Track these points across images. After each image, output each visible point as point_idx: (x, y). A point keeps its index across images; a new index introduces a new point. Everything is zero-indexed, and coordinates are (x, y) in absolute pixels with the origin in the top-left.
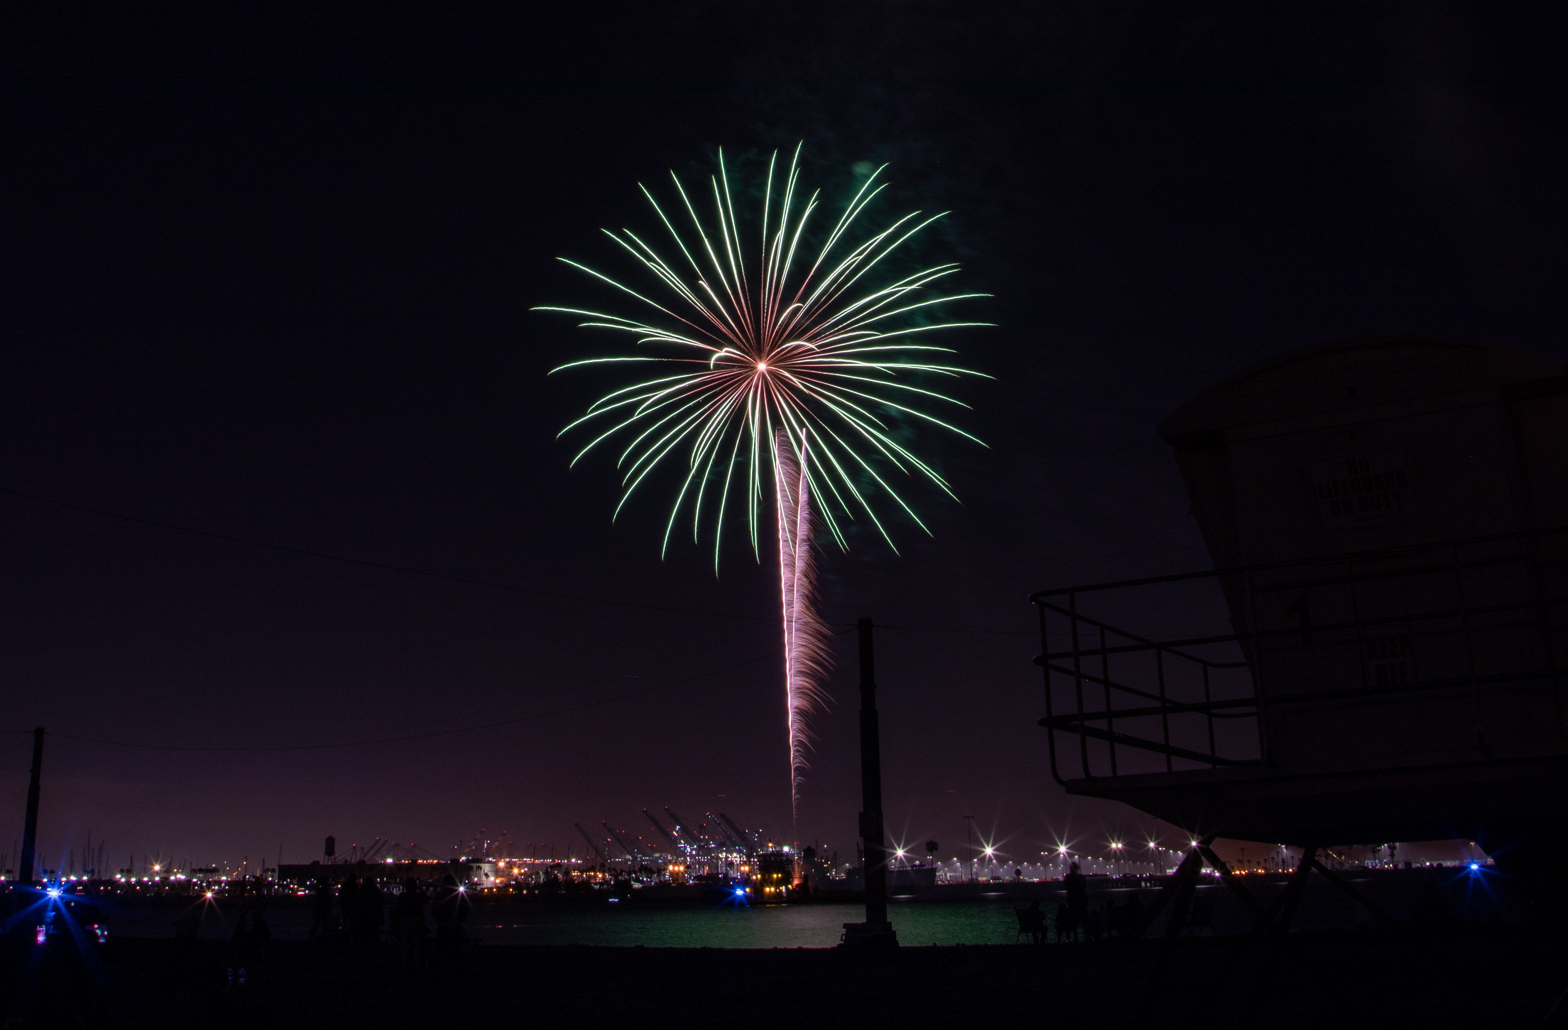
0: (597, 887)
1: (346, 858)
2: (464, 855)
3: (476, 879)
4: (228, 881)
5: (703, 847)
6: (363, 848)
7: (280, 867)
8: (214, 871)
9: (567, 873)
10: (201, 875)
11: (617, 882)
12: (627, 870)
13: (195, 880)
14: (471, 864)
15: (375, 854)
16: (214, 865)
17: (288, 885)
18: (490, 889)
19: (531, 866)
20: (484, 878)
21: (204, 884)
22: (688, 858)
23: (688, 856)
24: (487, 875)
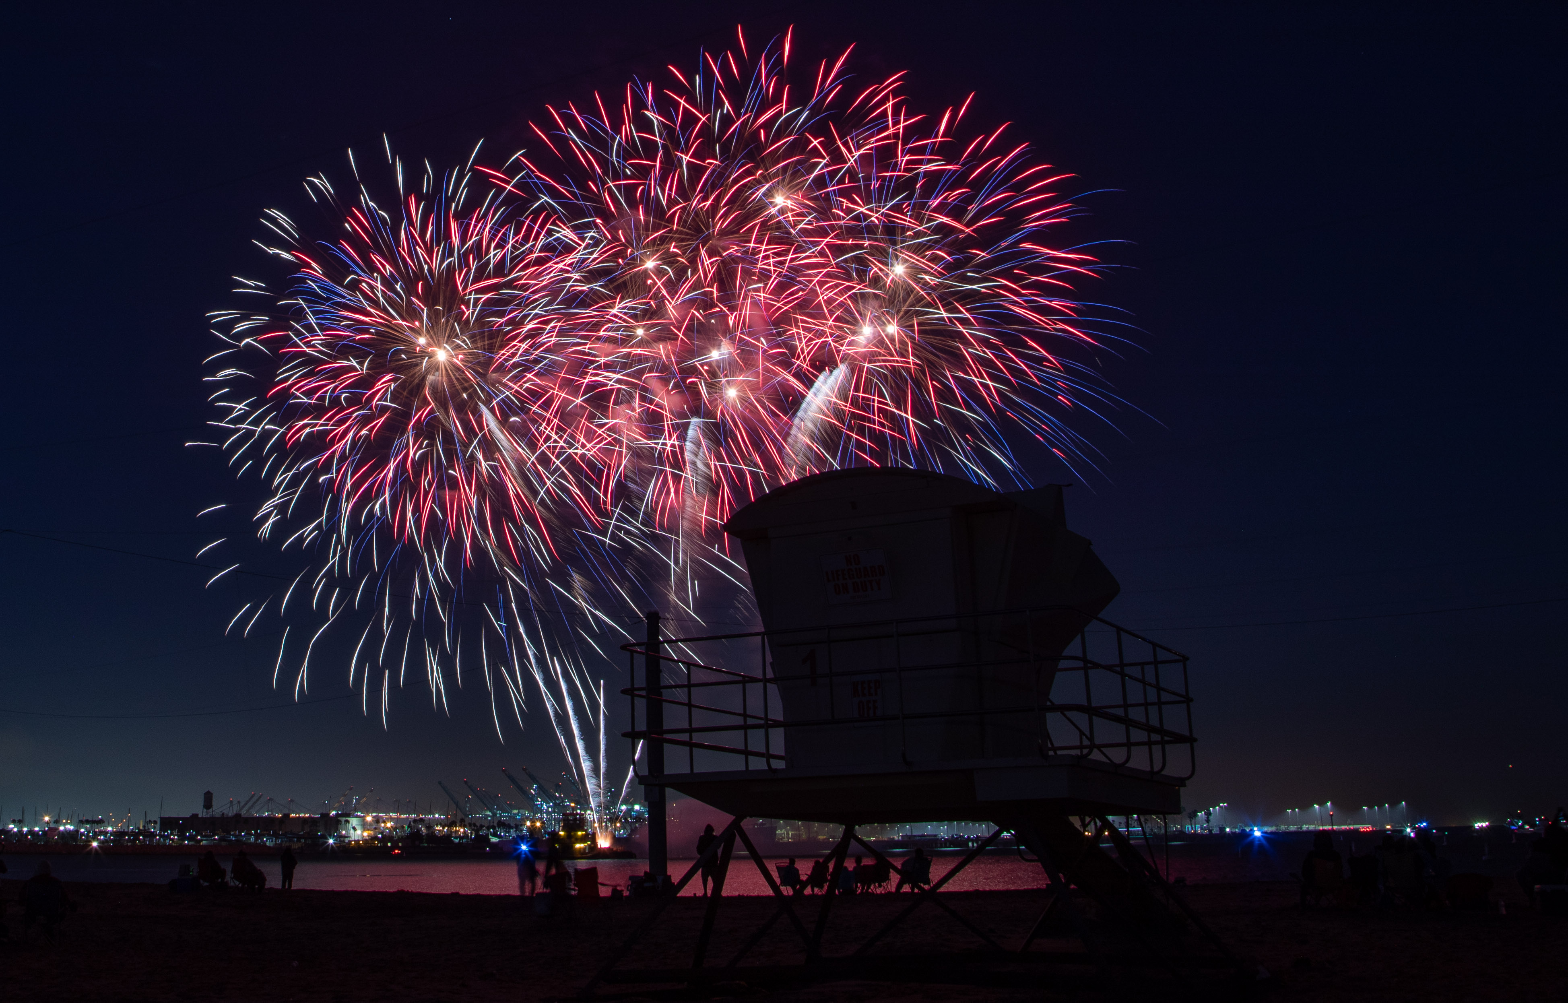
0: (457, 841)
1: (224, 811)
2: (334, 810)
3: (344, 832)
4: (115, 832)
5: (559, 804)
6: (239, 802)
7: (162, 819)
8: (100, 822)
9: (429, 827)
10: (88, 826)
11: (477, 835)
12: (486, 825)
13: (82, 830)
14: (339, 818)
15: (250, 808)
16: (100, 817)
17: (168, 837)
18: (357, 842)
19: (396, 820)
20: (352, 831)
21: (91, 834)
22: (545, 815)
23: (544, 813)
24: (354, 828)
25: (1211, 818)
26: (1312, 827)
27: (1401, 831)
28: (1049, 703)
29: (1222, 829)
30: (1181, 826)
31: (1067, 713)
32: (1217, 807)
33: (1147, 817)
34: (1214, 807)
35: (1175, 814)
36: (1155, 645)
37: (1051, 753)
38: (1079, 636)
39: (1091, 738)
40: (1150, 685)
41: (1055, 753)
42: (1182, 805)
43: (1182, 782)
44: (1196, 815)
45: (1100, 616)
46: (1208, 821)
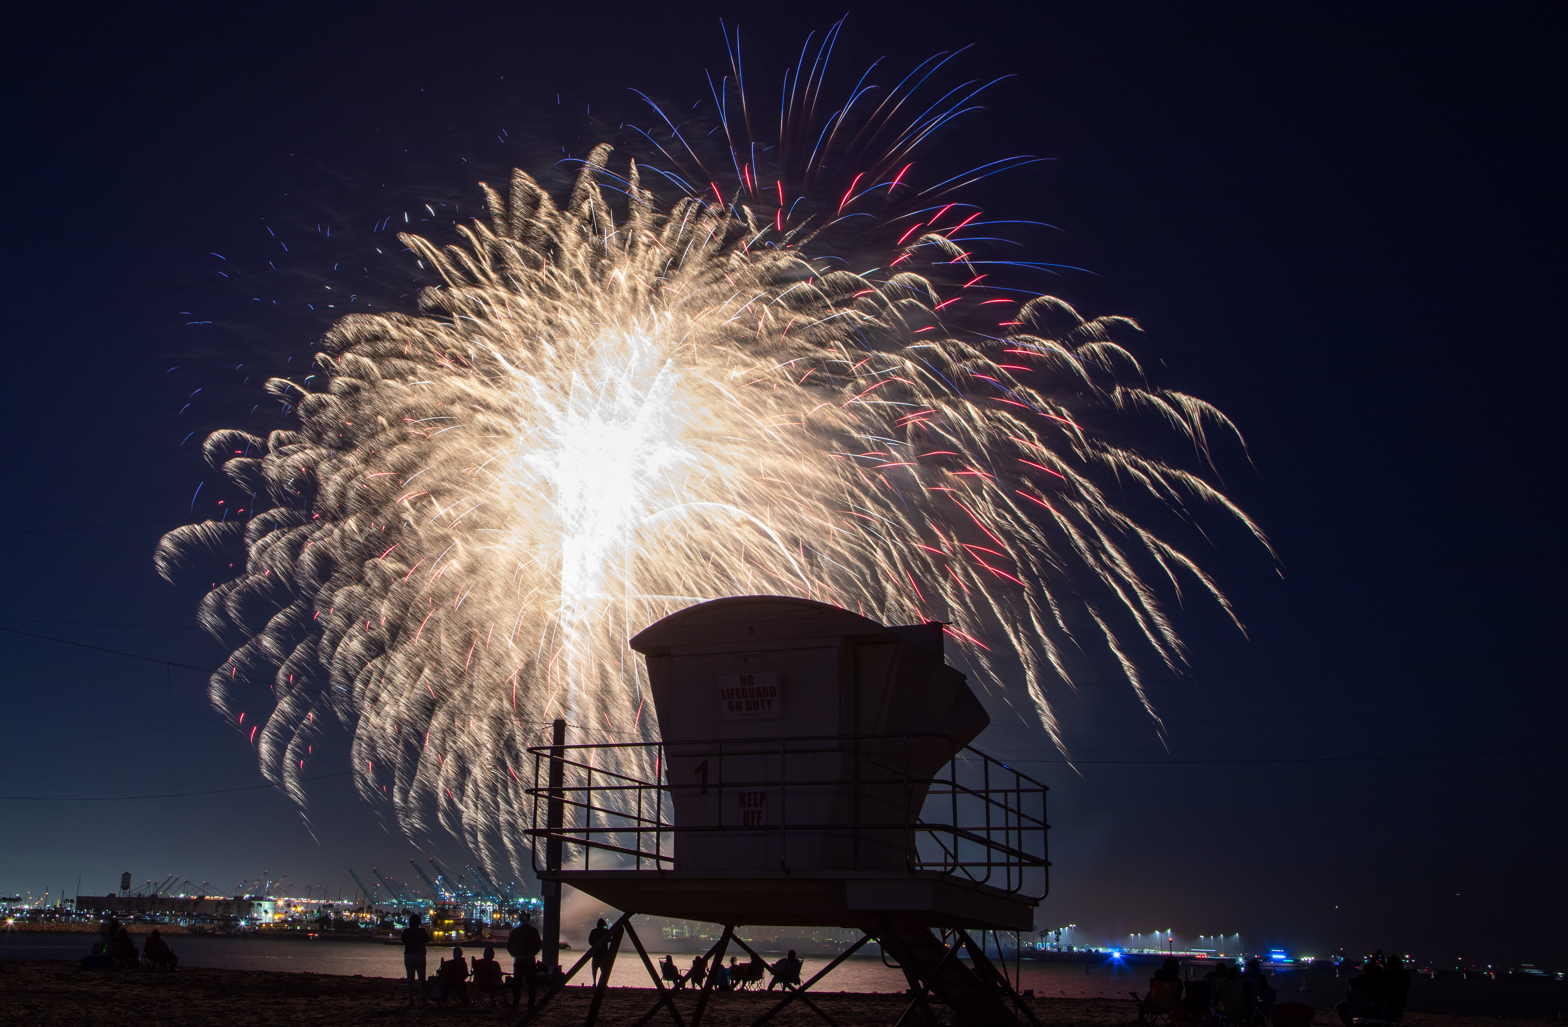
0: (363, 926)
1: (141, 892)
2: (247, 893)
3: (256, 915)
4: (31, 910)
5: (461, 895)
6: (156, 884)
7: (78, 897)
8: (18, 900)
9: (337, 913)
10: (5, 904)
11: (382, 922)
12: (392, 913)
14: (252, 902)
15: (167, 889)
16: (18, 895)
17: (84, 915)
18: (268, 924)
19: (307, 905)
20: (264, 914)
21: (7, 912)
24: (266, 912)
25: (1061, 937)
26: (1152, 952)
27: (1234, 961)
28: (918, 822)
29: (1070, 948)
30: (1033, 943)
31: (935, 832)
32: (1067, 928)
33: (1002, 932)
34: (1064, 928)
35: (1027, 931)
36: (1018, 775)
37: (918, 868)
38: (950, 762)
39: (955, 857)
40: (1012, 811)
41: (922, 868)
42: (1035, 923)
43: (1036, 902)
44: (1046, 934)
45: (971, 744)
46: (1057, 940)
